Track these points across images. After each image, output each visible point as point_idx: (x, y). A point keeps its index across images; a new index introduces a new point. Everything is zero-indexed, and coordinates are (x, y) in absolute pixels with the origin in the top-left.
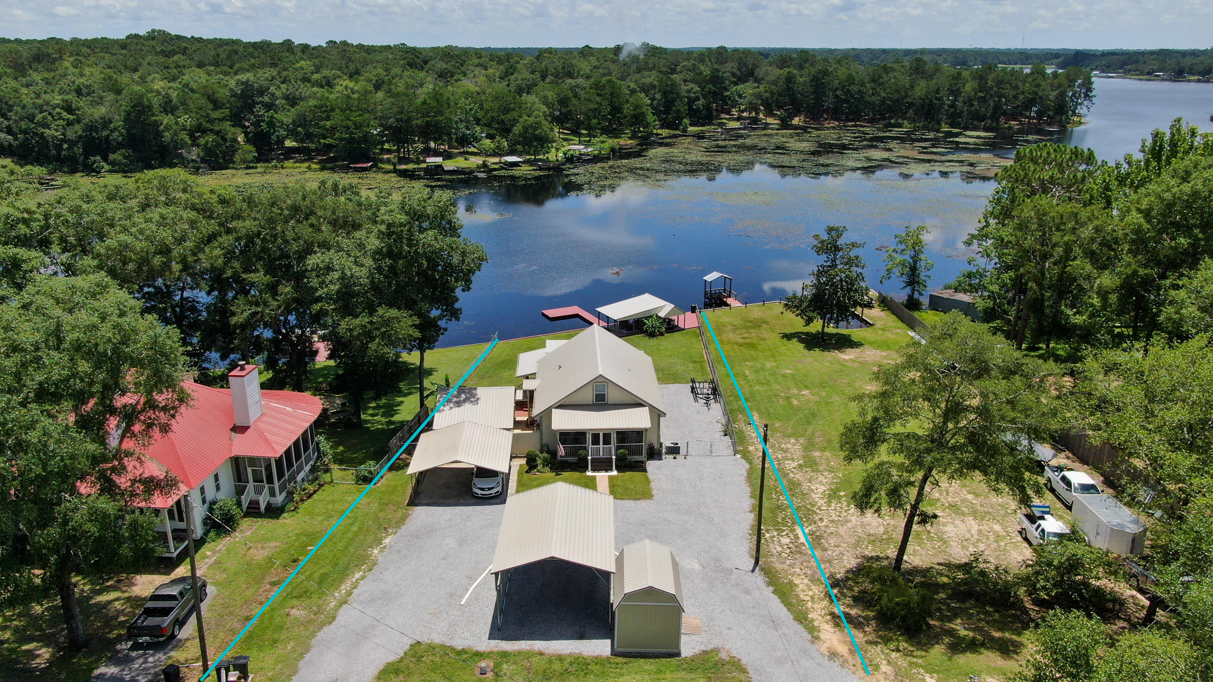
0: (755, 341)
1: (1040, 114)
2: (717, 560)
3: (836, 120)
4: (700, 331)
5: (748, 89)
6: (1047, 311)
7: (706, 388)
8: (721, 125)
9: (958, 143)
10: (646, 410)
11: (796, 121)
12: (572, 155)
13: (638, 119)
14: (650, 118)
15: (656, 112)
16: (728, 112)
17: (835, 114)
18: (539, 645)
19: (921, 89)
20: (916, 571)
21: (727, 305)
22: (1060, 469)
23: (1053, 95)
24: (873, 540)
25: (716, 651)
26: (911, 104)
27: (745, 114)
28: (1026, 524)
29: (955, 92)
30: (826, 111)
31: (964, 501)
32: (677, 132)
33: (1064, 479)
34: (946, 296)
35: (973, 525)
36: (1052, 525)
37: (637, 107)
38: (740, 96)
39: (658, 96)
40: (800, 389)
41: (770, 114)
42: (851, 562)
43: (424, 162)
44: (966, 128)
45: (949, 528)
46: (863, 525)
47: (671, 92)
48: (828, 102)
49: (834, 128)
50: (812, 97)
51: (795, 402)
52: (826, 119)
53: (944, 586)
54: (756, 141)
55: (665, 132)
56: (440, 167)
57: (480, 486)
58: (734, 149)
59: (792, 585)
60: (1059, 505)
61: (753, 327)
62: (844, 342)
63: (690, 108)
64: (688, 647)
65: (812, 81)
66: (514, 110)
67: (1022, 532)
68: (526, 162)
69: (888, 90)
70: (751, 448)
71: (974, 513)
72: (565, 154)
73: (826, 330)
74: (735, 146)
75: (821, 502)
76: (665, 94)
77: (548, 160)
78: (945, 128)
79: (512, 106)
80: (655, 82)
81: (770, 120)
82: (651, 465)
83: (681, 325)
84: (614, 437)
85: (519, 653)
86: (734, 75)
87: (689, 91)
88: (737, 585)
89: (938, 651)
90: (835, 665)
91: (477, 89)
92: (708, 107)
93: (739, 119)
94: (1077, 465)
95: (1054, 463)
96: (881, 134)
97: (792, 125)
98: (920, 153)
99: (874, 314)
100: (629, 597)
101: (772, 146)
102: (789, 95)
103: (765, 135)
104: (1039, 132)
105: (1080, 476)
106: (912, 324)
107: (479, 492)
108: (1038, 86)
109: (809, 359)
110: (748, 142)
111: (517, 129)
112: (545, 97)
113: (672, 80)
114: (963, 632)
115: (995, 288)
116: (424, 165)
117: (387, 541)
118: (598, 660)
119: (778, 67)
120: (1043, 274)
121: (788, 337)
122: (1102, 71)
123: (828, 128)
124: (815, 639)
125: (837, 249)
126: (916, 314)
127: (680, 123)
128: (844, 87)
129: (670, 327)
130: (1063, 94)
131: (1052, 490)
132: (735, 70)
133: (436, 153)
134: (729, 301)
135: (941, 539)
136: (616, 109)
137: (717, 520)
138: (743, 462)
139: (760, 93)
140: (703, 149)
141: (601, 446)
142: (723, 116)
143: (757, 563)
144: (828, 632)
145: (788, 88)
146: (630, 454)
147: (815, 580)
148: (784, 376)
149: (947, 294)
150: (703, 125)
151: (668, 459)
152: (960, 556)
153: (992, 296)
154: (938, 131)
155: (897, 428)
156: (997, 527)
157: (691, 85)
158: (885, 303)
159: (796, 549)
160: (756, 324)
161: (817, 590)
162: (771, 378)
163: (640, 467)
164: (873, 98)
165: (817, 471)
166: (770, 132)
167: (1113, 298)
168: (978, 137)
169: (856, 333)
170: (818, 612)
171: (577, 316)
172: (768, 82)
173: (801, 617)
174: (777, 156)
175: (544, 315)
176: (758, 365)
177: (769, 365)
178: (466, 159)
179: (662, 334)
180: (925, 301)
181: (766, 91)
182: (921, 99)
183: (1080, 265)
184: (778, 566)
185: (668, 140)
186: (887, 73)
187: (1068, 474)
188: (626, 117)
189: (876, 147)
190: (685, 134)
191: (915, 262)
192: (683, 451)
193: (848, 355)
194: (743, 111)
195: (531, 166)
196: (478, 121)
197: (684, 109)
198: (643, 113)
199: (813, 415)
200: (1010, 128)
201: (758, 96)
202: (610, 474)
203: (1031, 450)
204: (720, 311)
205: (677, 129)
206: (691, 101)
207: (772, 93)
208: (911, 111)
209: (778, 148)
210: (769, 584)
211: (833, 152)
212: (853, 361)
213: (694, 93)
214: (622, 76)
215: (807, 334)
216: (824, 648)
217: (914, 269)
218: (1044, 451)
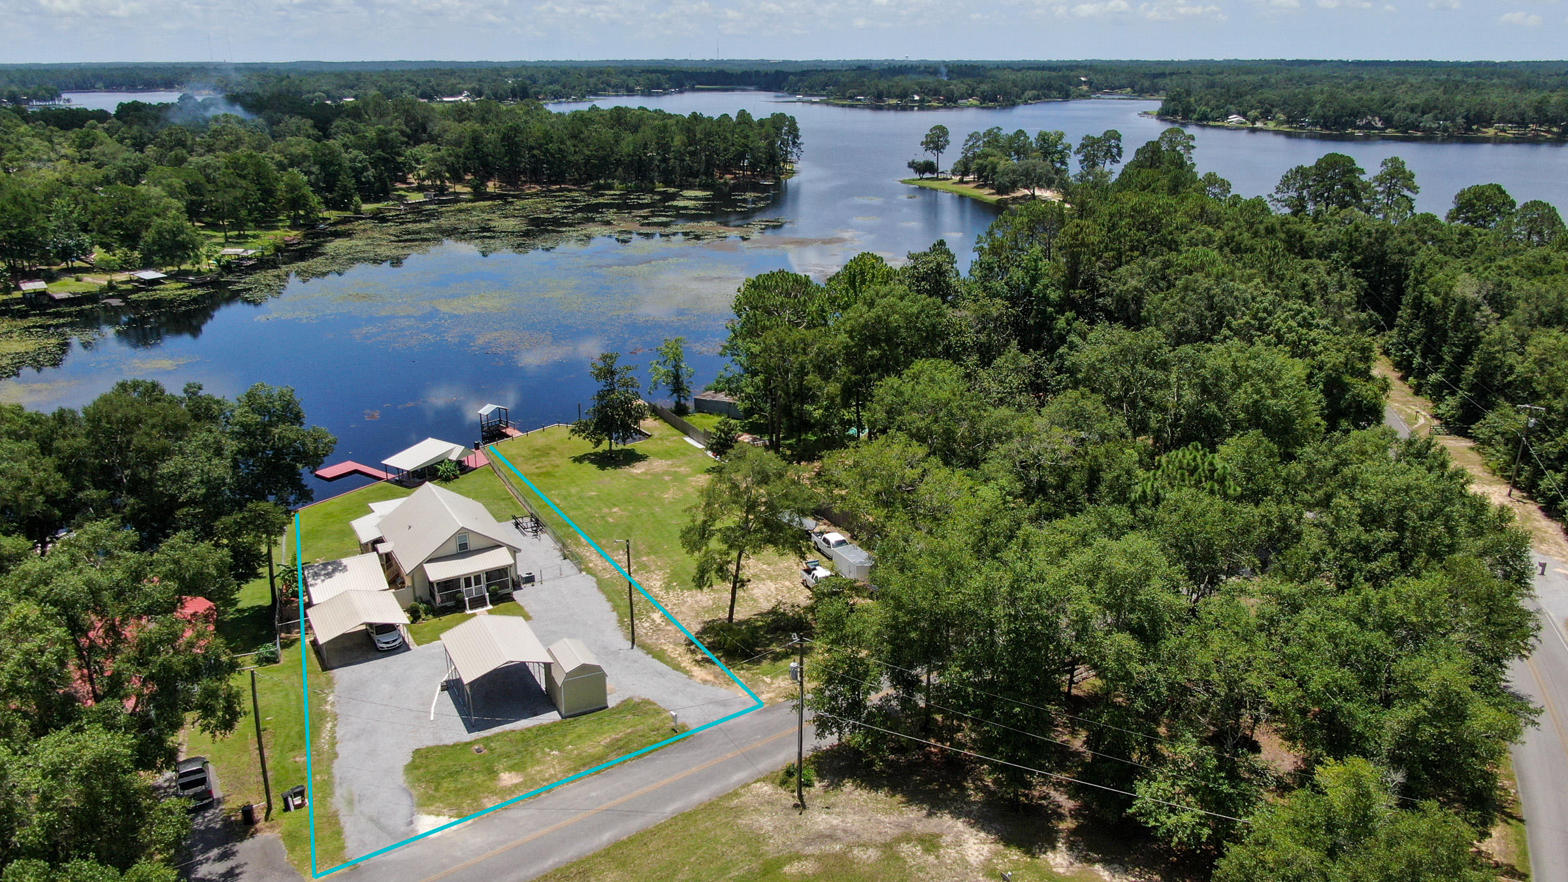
0: (550, 469)
1: (753, 166)
2: (604, 648)
3: (538, 182)
4: (492, 468)
5: (425, 151)
6: (795, 414)
7: (527, 522)
8: (401, 198)
9: (678, 208)
10: (505, 549)
11: (491, 187)
12: (228, 262)
13: (296, 202)
14: (315, 200)
15: (317, 190)
16: (404, 180)
17: (535, 176)
18: (508, 727)
19: (627, 144)
20: (740, 623)
21: (508, 436)
22: (822, 533)
23: (763, 143)
24: (707, 610)
25: (630, 699)
26: (618, 161)
27: (428, 182)
28: (806, 576)
29: (664, 147)
30: (524, 172)
31: (762, 570)
32: (348, 214)
33: (825, 540)
34: (709, 398)
35: (771, 585)
36: (821, 572)
37: (292, 188)
38: (418, 161)
39: (315, 169)
40: (610, 508)
41: (458, 179)
42: (698, 628)
43: (18, 288)
44: (682, 187)
45: (755, 591)
46: (696, 602)
47: (331, 163)
48: (525, 161)
49: (537, 194)
50: (506, 159)
51: (611, 520)
52: (525, 182)
53: (761, 627)
54: (453, 220)
55: (333, 215)
56: (43, 293)
57: (383, 641)
58: (431, 235)
59: (663, 651)
60: (825, 559)
61: (543, 456)
62: (631, 458)
63: (358, 181)
64: (612, 702)
65: (503, 139)
66: (134, 208)
67: (804, 583)
68: (172, 277)
69: (591, 147)
70: (591, 565)
71: (770, 578)
72: (218, 261)
73: (614, 447)
74: (430, 230)
75: (662, 593)
76: (324, 166)
77: (199, 272)
78: (660, 188)
79: (132, 204)
80: (308, 152)
81: (459, 188)
82: (516, 595)
83: (472, 465)
84: (483, 578)
85: (497, 735)
86: (403, 133)
87: (353, 160)
88: (626, 659)
89: (765, 664)
90: (709, 686)
91: (57, 175)
92: (379, 178)
93: (420, 189)
94: (832, 528)
95: (817, 530)
96: (594, 201)
97: (487, 193)
98: (642, 225)
99: (648, 424)
100: (569, 675)
101: (474, 228)
102: (478, 158)
103: (461, 211)
104: (755, 187)
105: (834, 536)
106: (686, 430)
107: (385, 646)
108: (747, 137)
109: (607, 479)
110: (444, 222)
111: (148, 236)
112: (169, 186)
113: (329, 148)
114: (778, 650)
115: (750, 390)
116: (17, 295)
117: (331, 698)
118: (555, 724)
119: (455, 120)
120: (787, 385)
121: (579, 460)
122: (806, 95)
123: (531, 195)
124: (691, 676)
125: (612, 373)
126: (686, 419)
127: (350, 201)
128: (541, 145)
129: (462, 468)
130: (772, 144)
131: (819, 550)
132: (404, 128)
133: (32, 276)
134: (509, 431)
135: (752, 599)
136: (267, 192)
137: (590, 623)
138: (590, 577)
139: (442, 157)
140: (393, 238)
141: (473, 587)
142: (399, 185)
143: (633, 643)
144: (697, 671)
145: (477, 150)
146: (501, 588)
147: (676, 644)
148: (590, 498)
149: (709, 396)
150: (378, 201)
151: (527, 588)
152: (766, 606)
153: (748, 397)
154: (652, 191)
155: (718, 525)
156: (787, 583)
157: (355, 152)
158: (656, 412)
159: (657, 629)
160: (544, 452)
161: (681, 649)
162: (580, 503)
163: (509, 598)
164: (576, 157)
165: (649, 572)
166: (464, 205)
167: (838, 400)
168: (696, 199)
169: (638, 446)
170: (686, 661)
171: (356, 471)
172: (448, 143)
173: (677, 667)
174: (487, 241)
175: (318, 476)
176: (564, 492)
177: (573, 490)
178: (78, 280)
179: (456, 477)
180: (690, 405)
181: (450, 155)
182: (629, 155)
183: (812, 379)
184: (649, 642)
185: (340, 228)
186: (587, 126)
187: (826, 536)
188: (280, 201)
189: (593, 220)
190: (358, 216)
191: (677, 371)
192: (537, 578)
193: (638, 469)
194: (423, 180)
195: (178, 281)
196: (85, 228)
197: (351, 183)
198: (303, 196)
199: (630, 528)
200: (726, 184)
201: (441, 161)
202: (485, 608)
203: (801, 524)
204: (503, 443)
205: (346, 209)
206: (357, 173)
207: (458, 156)
208: (620, 169)
209: (484, 229)
210: (648, 653)
211: (548, 231)
212: (645, 473)
213: (360, 162)
214: (259, 145)
215: (595, 454)
216: (698, 680)
217: (677, 377)
218: (809, 523)
